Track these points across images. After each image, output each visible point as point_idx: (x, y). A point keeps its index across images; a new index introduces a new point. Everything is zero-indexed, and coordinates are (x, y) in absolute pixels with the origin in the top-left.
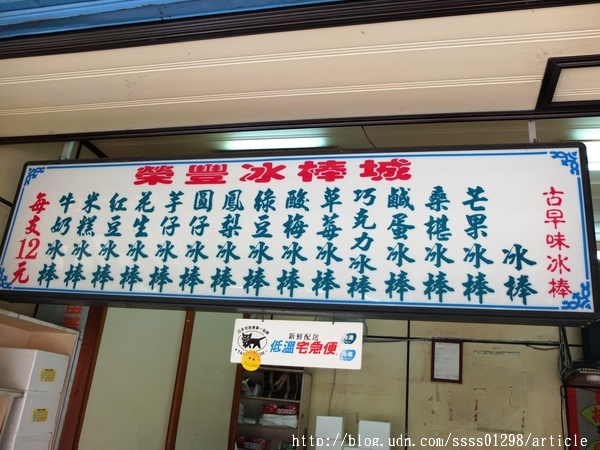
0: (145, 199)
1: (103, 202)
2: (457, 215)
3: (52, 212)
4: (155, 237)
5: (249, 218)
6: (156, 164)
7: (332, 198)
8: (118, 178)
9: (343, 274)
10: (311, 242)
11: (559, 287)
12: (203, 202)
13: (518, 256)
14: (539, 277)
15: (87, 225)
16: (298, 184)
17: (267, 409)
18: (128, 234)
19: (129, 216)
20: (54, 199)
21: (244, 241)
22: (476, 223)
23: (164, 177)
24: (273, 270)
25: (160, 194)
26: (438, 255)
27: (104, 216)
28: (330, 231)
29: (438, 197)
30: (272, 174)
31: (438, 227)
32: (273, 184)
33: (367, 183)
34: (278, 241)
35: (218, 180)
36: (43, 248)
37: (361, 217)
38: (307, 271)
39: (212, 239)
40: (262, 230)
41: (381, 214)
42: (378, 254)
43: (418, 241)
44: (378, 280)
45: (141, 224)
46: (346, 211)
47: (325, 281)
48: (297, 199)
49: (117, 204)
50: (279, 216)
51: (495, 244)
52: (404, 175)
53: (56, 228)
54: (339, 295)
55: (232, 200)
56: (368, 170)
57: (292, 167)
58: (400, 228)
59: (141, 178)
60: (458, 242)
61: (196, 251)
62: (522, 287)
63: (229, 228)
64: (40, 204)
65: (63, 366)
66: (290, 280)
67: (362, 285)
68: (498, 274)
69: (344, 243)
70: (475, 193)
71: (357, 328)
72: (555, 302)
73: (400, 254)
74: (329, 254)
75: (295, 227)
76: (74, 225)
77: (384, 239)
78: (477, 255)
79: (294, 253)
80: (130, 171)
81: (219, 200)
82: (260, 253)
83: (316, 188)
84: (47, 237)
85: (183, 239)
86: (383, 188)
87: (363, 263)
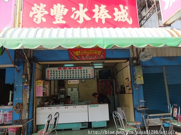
0: (59, 71)
1: (55, 71)
2: (85, 72)
3: (49, 73)
4: (61, 74)
5: (69, 72)
6: (60, 68)
7: (76, 70)
9: (77, 77)
10: (75, 74)
11: (92, 77)
12: (65, 71)
13: (89, 75)
14: (91, 76)
15: (54, 73)
16: (73, 69)
17: (60, 88)
18: (58, 74)
19: (58, 72)
20: (50, 71)
21: (69, 74)
22: (87, 72)
23: (61, 69)
24: (72, 77)
25: (61, 70)
26: (84, 75)
27: (56, 73)
28: (76, 73)
29: (84, 70)
30: (71, 68)
31: (84, 73)
32: (71, 69)
33: (79, 69)
34: (72, 74)
35: (66, 69)
36: (50, 76)
37: (78, 72)
38: (75, 77)
39: (66, 74)
40: (70, 73)
41: (80, 72)
42: (80, 75)
43: (83, 74)
44: (80, 77)
45: (59, 73)
47: (76, 77)
48: (73, 71)
49: (57, 71)
50: (72, 72)
52: (81, 69)
53: (51, 74)
54: (77, 78)
55: (67, 71)
56: (79, 68)
57: (72, 68)
58: (81, 73)
59: (59, 69)
60: (85, 74)
61: (65, 75)
62: (90, 77)
63: (68, 73)
64: (48, 71)
65: (49, 85)
66: (73, 77)
67: (79, 77)
68: (88, 76)
69: (77, 74)
70: (87, 70)
71: (78, 80)
72: (92, 78)
73: (81, 75)
74: (76, 75)
75: (73, 73)
76: (53, 73)
77: (80, 74)
78: (87, 75)
79: (73, 75)
80: (57, 68)
81: (66, 71)
82: (71, 75)
83: (75, 70)
84: (50, 75)
85: (64, 74)
86: (80, 70)
87: (79, 76)
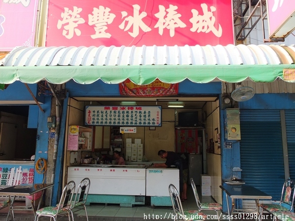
0: (106, 112)
1: (100, 112)
2: (147, 114)
3: (92, 114)
4: (109, 117)
5: (121, 115)
6: (107, 107)
7: (132, 112)
8: (101, 108)
9: (134, 122)
10: (130, 118)
11: (158, 123)
12: (115, 112)
13: (154, 120)
14: (156, 122)
15: (98, 115)
16: (128, 110)
17: (115, 138)
18: (104, 117)
19: (104, 114)
20: (92, 111)
21: (121, 118)
22: (149, 115)
23: (109, 108)
24: (125, 122)
25: (108, 111)
26: (145, 120)
27: (100, 114)
28: (132, 117)
29: (145, 112)
30: (124, 109)
31: (145, 116)
32: (124, 110)
33: (136, 110)
34: (126, 118)
35: (117, 109)
36: (92, 119)
37: (136, 115)
38: (129, 122)
39: (117, 118)
40: (123, 116)
41: (138, 114)
42: (138, 119)
43: (143, 118)
44: (138, 123)
45: (106, 115)
46: (134, 114)
47: (132, 123)
48: (128, 112)
49: (102, 112)
50: (125, 114)
51: (151, 118)
52: (141, 109)
53: (93, 116)
54: (133, 125)
55: (119, 112)
56: (136, 108)
57: (127, 108)
58: (140, 116)
59: (105, 108)
60: (147, 118)
61: (115, 119)
62: (154, 123)
63: (119, 116)
64: (90, 112)
66: (127, 123)
67: (136, 123)
68: (151, 122)
69: (134, 118)
70: (149, 112)
71: (136, 128)
72: (157, 125)
73: (140, 119)
74: (132, 119)
75: (127, 116)
76: (96, 115)
77: (138, 118)
78: (149, 120)
79: (128, 119)
80: (103, 107)
81: (117, 112)
82: (123, 119)
83: (130, 111)
84: (92, 117)
85: (113, 118)
86: (138, 111)
87: (136, 121)
